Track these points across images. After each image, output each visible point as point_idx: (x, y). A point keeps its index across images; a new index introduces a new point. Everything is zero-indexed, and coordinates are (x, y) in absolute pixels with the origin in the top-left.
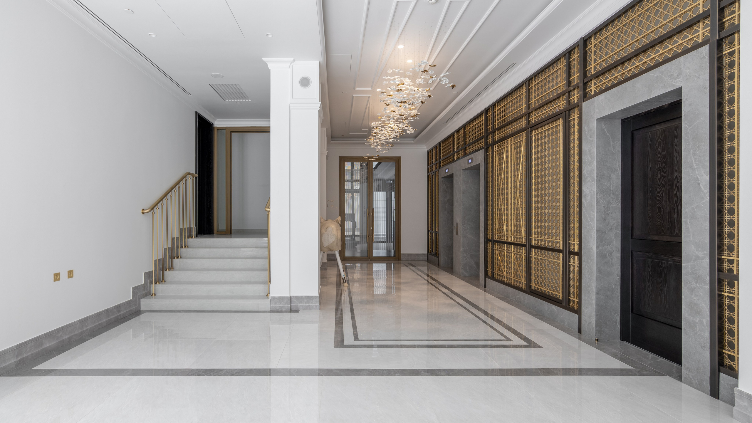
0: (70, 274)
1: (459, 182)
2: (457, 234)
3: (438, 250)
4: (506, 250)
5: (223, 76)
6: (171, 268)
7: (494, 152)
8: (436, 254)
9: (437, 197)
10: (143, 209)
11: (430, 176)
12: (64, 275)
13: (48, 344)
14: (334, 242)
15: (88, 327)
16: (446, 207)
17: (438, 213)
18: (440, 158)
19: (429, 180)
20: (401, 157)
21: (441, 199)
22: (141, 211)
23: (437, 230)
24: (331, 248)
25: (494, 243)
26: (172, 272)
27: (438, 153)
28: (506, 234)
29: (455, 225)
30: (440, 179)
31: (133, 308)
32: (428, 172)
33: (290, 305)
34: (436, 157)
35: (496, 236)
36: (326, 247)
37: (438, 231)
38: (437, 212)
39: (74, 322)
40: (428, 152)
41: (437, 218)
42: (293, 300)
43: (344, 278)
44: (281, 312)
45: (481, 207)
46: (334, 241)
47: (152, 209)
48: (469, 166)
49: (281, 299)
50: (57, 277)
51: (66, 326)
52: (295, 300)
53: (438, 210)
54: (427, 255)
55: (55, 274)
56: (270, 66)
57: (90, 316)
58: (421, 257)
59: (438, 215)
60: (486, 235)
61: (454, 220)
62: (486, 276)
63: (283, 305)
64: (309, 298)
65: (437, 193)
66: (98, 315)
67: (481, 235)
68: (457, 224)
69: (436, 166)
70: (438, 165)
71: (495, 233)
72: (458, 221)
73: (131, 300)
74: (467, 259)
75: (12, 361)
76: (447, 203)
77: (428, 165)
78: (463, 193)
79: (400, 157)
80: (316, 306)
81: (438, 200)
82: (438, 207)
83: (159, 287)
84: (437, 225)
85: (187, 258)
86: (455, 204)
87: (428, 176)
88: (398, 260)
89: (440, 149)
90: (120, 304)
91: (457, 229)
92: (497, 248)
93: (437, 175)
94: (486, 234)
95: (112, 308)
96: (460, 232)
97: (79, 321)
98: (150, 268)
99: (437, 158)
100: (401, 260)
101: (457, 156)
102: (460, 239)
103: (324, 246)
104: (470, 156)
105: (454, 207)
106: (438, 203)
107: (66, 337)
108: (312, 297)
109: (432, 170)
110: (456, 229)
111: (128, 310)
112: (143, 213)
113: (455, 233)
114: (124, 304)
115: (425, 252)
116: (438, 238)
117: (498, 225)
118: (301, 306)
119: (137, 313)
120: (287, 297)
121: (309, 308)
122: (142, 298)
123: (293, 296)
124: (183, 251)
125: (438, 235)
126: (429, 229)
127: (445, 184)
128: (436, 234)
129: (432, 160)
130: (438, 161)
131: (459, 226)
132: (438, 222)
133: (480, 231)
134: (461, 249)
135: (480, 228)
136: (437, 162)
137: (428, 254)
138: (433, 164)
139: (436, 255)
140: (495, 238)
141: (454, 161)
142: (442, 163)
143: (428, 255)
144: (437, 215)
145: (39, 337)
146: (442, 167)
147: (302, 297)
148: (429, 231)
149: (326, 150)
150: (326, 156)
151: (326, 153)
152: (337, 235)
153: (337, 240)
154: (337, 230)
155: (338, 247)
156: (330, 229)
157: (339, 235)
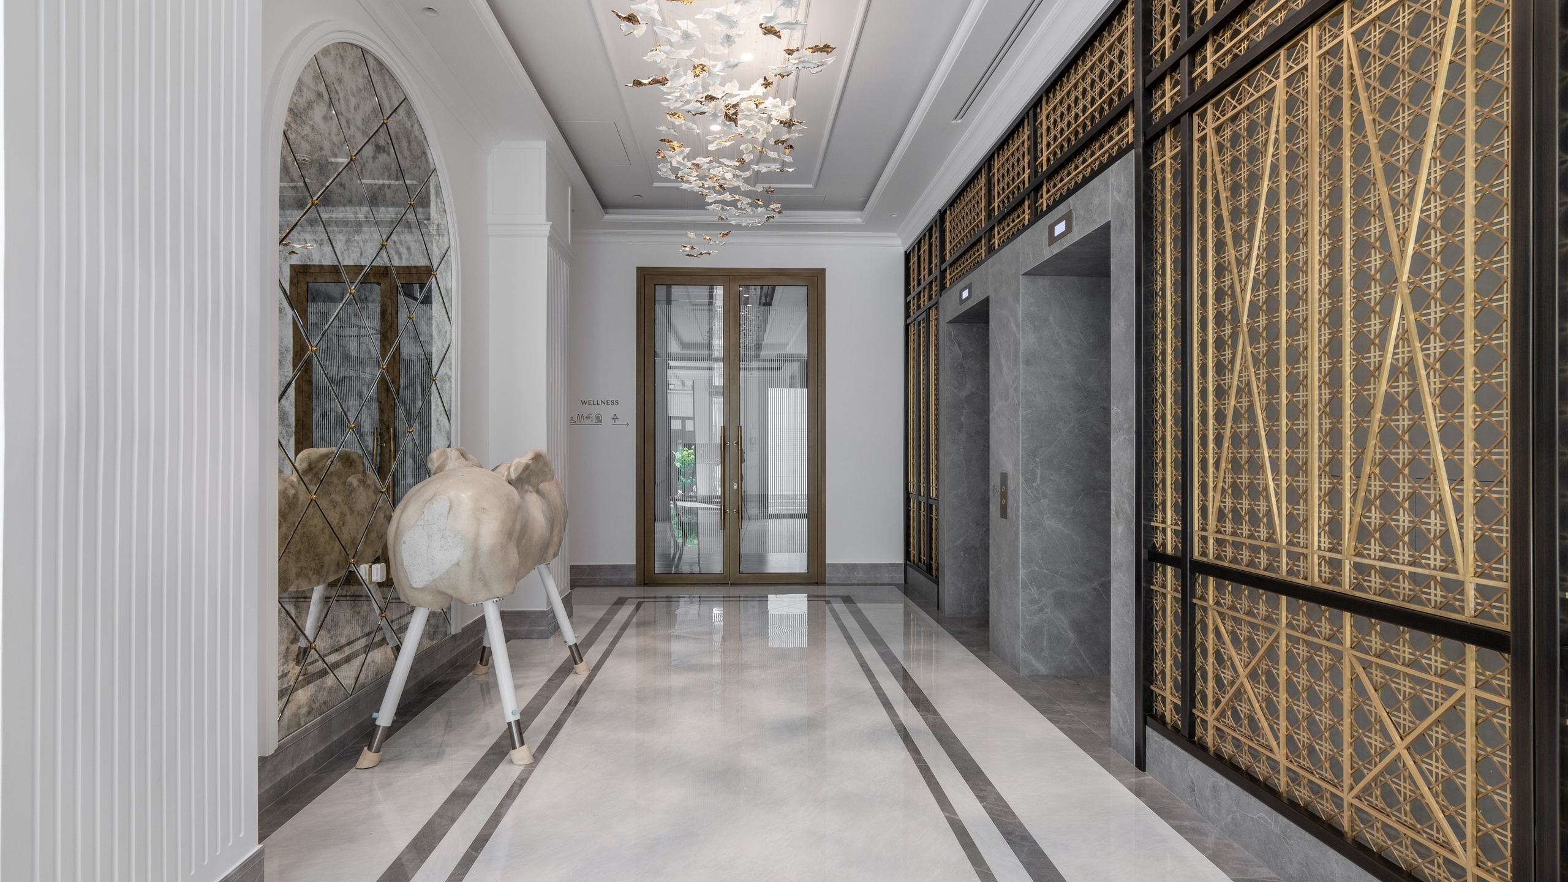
1: (1013, 324)
2: (1004, 514)
3: (937, 559)
4: (1289, 625)
7: (1196, 145)
8: (930, 567)
9: (932, 388)
11: (911, 329)
14: (458, 564)
16: (963, 418)
17: (937, 439)
18: (943, 260)
19: (911, 338)
20: (824, 270)
21: (946, 393)
23: (933, 494)
24: (450, 592)
25: (1193, 573)
27: (936, 250)
28: (1284, 542)
29: (995, 480)
30: (944, 327)
32: (907, 315)
34: (930, 262)
35: (1211, 542)
37: (937, 495)
38: (933, 437)
40: (907, 256)
41: (933, 457)
45: (1115, 410)
46: (455, 560)
48: (1056, 249)
53: (937, 429)
54: (903, 568)
58: (887, 575)
59: (936, 445)
60: (1144, 532)
61: (992, 463)
62: (1148, 718)
65: (932, 378)
67: (1120, 529)
68: (1004, 477)
69: (930, 289)
70: (936, 286)
71: (1204, 529)
72: (1009, 467)
74: (1041, 609)
76: (966, 405)
77: (907, 292)
78: (1028, 363)
79: (822, 272)
81: (937, 399)
82: (937, 419)
84: (933, 477)
86: (998, 406)
87: (907, 327)
88: (817, 583)
89: (943, 232)
91: (1004, 495)
92: (1217, 603)
93: (933, 318)
94: (1145, 526)
96: (1017, 509)
99: (933, 265)
100: (824, 584)
101: (1002, 233)
102: (1017, 534)
103: (415, 585)
104: (1062, 209)
105: (991, 415)
106: (937, 409)
109: (919, 307)
110: (998, 494)
113: (994, 509)
115: (900, 560)
116: (936, 520)
117: (1223, 490)
125: (937, 510)
126: (911, 489)
127: (959, 345)
128: (931, 506)
129: (919, 274)
130: (936, 273)
131: (1011, 486)
132: (937, 468)
133: (1113, 513)
134: (1022, 573)
135: (1113, 498)
136: (932, 277)
137: (906, 564)
138: (921, 287)
139: (931, 570)
140: (1204, 554)
141: (991, 250)
142: (950, 274)
143: (908, 567)
144: (933, 447)
146: (950, 288)
148: (911, 496)
149: (548, 218)
150: (545, 241)
151: (546, 229)
152: (477, 536)
153: (475, 558)
154: (479, 511)
155: (486, 585)
156: (439, 506)
157: (490, 530)
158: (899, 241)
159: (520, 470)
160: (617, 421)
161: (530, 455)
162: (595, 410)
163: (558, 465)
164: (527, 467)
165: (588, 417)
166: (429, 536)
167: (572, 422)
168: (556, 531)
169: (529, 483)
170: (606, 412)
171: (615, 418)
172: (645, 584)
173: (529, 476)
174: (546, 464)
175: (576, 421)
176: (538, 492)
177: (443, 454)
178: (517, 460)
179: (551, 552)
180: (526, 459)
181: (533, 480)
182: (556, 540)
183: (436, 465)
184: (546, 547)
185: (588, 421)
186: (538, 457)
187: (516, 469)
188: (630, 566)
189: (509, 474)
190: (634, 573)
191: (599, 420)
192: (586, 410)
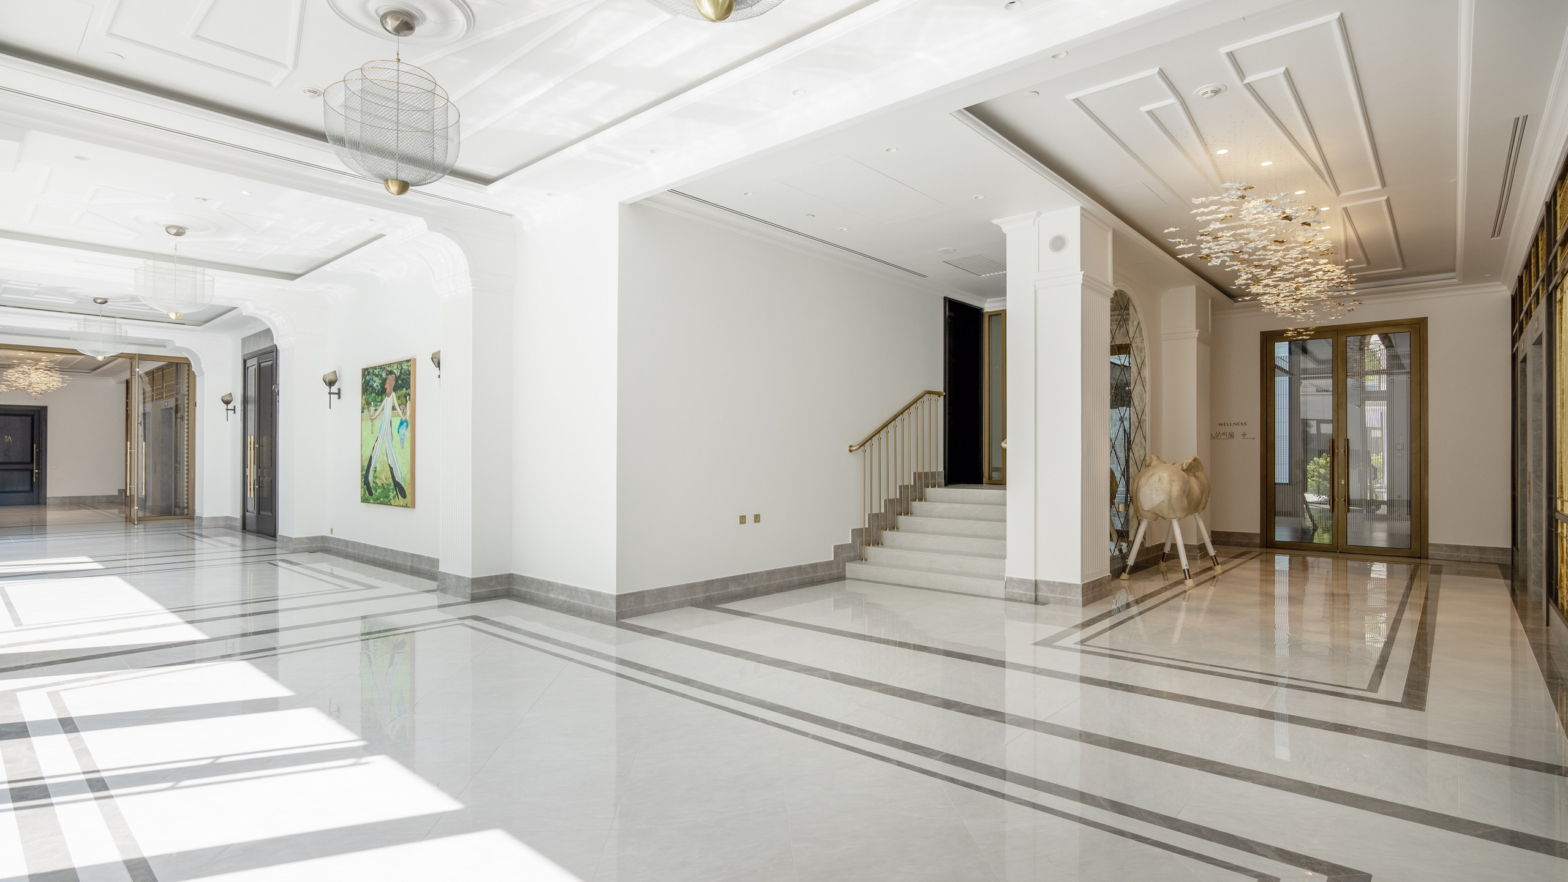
0: (757, 518)
2: (1529, 500)
5: (955, 250)
6: (894, 527)
10: (851, 446)
12: (750, 519)
13: (733, 589)
15: (777, 582)
20: (1426, 318)
22: (848, 449)
26: (895, 533)
29: (1527, 477)
31: (835, 572)
33: (1034, 594)
36: (1148, 511)
39: (761, 572)
40: (1513, 299)
42: (1041, 586)
43: (1188, 570)
44: (1021, 601)
46: (1162, 500)
47: (863, 444)
49: (1023, 582)
50: (743, 520)
51: (752, 574)
52: (1044, 587)
54: (1510, 552)
55: (741, 517)
56: (1004, 230)
57: (779, 569)
58: (1492, 556)
60: (1550, 501)
61: (1527, 466)
63: (1025, 592)
64: (1066, 587)
65: (1518, 401)
66: (789, 570)
67: (1544, 500)
73: (832, 561)
75: (701, 596)
77: (1512, 329)
79: (1423, 319)
80: (1077, 600)
83: (872, 551)
85: (920, 516)
88: (1420, 557)
89: (1521, 291)
90: (817, 563)
93: (1517, 354)
94: (1550, 498)
95: (805, 565)
97: (766, 572)
98: (861, 523)
100: (1426, 558)
103: (1145, 510)
107: (752, 586)
108: (1070, 585)
109: (1515, 344)
110: (1528, 486)
111: (827, 573)
112: (851, 451)
113: (1527, 497)
114: (822, 564)
118: (1052, 597)
119: (841, 577)
120: (1030, 580)
121: (1065, 602)
122: (848, 562)
123: (1041, 581)
124: (916, 505)
130: (1519, 321)
131: (1530, 481)
134: (1533, 537)
135: (1542, 484)
143: (1514, 551)
145: (725, 578)
147: (1054, 582)
149: (1197, 327)
150: (1196, 339)
151: (1196, 333)
152: (1171, 491)
153: (1170, 500)
154: (1171, 481)
155: (1174, 512)
156: (1155, 478)
157: (1176, 489)
158: (1505, 288)
159: (1187, 466)
160: (1246, 437)
161: (1192, 459)
162: (1228, 430)
163: (1205, 463)
164: (1190, 464)
165: (1223, 434)
166: (1151, 490)
167: (1212, 437)
168: (1204, 496)
169: (1191, 471)
170: (1237, 431)
171: (1244, 435)
172: (1267, 547)
173: (1191, 468)
174: (1199, 463)
175: (1215, 436)
176: (1195, 476)
177: (1151, 458)
178: (1186, 461)
179: (1201, 507)
180: (1190, 460)
181: (1193, 470)
182: (1204, 501)
183: (1148, 463)
184: (1199, 503)
185: (1224, 437)
186: (1195, 460)
187: (1186, 465)
188: (1256, 535)
189: (1182, 467)
190: (1259, 538)
191: (1232, 436)
192: (1222, 429)
